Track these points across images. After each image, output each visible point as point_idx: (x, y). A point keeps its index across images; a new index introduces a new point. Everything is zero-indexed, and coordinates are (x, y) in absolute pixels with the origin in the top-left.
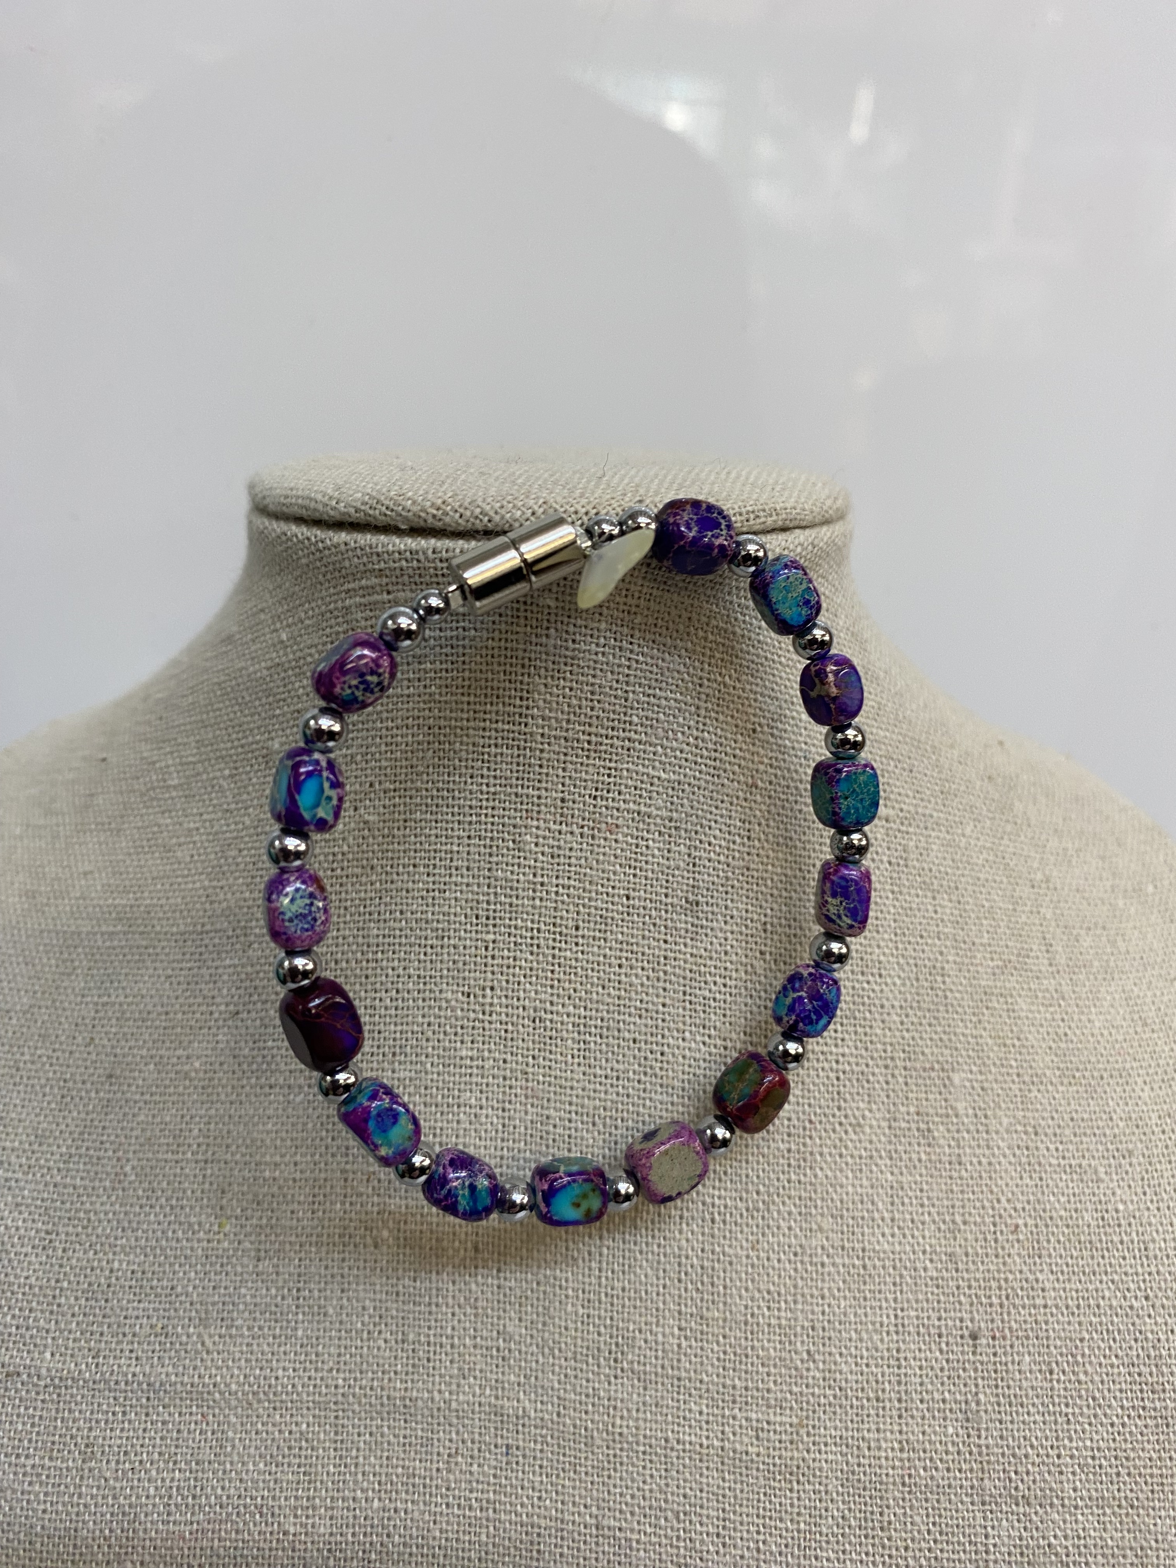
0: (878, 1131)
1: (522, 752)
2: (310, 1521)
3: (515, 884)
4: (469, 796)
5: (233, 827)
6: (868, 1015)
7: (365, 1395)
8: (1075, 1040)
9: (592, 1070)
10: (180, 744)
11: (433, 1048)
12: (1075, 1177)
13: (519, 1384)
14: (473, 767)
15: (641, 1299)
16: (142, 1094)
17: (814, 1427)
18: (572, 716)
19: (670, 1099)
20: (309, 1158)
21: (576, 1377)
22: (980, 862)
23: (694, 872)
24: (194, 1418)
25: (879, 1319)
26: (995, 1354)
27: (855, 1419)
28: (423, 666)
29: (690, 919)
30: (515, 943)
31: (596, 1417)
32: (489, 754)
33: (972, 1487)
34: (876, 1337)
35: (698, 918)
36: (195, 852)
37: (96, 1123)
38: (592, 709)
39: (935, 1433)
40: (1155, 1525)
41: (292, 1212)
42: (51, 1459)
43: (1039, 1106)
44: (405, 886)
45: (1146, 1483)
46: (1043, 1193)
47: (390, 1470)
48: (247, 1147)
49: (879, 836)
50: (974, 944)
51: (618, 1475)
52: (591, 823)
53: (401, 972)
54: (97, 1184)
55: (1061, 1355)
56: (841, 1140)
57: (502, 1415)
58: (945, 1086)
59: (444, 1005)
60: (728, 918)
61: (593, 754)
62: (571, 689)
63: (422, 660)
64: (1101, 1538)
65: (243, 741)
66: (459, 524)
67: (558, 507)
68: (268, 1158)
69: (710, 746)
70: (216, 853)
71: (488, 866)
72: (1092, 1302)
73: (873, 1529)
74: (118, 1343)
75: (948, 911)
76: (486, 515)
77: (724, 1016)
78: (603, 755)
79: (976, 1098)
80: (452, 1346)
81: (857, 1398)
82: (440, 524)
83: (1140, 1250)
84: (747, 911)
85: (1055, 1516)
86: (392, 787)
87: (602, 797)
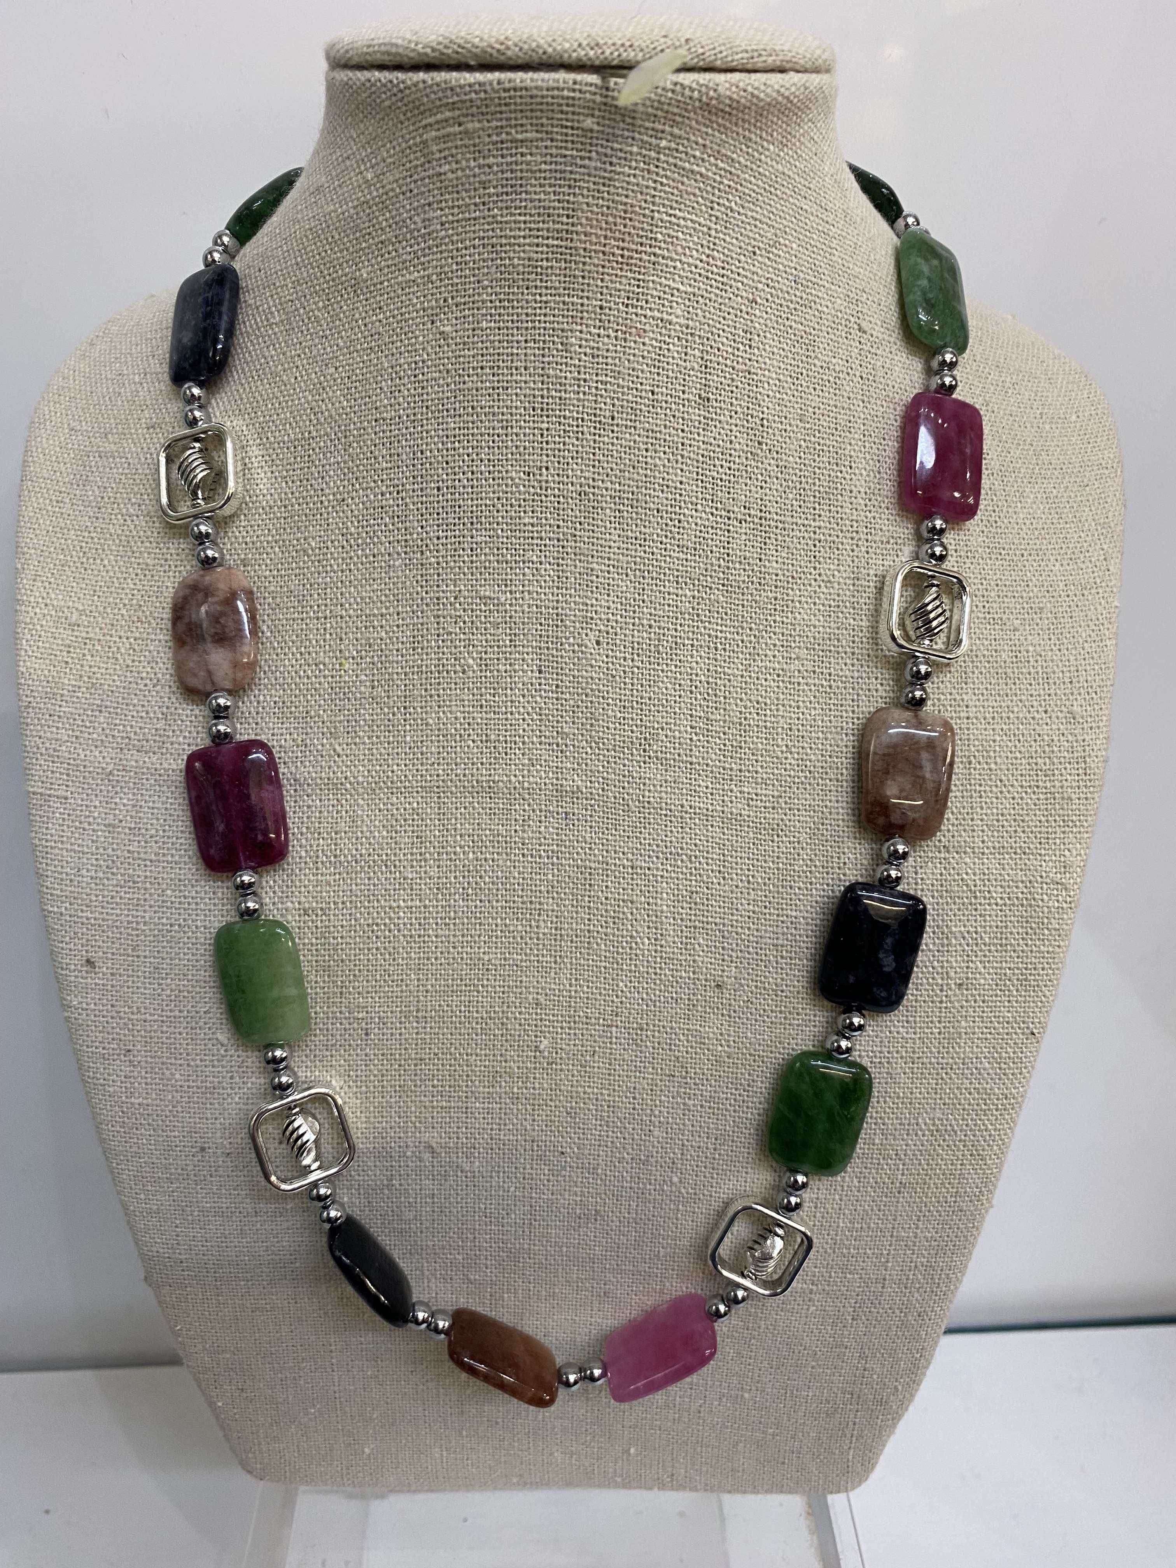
1: (568, 265)
2: (423, 869)
3: (564, 381)
4: (526, 306)
7: (460, 781)
9: (625, 533)
11: (502, 517)
12: (997, 627)
13: (573, 770)
14: (528, 280)
17: (790, 798)
18: (609, 232)
21: (615, 763)
23: (706, 373)
24: (331, 802)
28: (487, 191)
29: (702, 413)
30: (564, 431)
31: (631, 791)
32: (541, 267)
35: (709, 412)
36: (298, 375)
38: (625, 226)
40: (1041, 866)
41: (398, 650)
44: (475, 385)
45: (1036, 838)
49: (853, 355)
51: (647, 831)
52: (624, 328)
53: (475, 457)
56: (815, 592)
57: (561, 794)
59: (510, 482)
60: (733, 413)
61: (625, 267)
62: (608, 208)
63: (487, 185)
64: (1000, 875)
65: (335, 275)
66: (518, 57)
68: (375, 611)
69: (719, 263)
70: (316, 373)
71: (542, 365)
72: (1004, 715)
76: (541, 47)
77: (729, 493)
78: (634, 268)
80: (524, 743)
82: (502, 58)
83: (1043, 679)
84: (748, 408)
85: (968, 860)
86: (463, 300)
87: (632, 305)
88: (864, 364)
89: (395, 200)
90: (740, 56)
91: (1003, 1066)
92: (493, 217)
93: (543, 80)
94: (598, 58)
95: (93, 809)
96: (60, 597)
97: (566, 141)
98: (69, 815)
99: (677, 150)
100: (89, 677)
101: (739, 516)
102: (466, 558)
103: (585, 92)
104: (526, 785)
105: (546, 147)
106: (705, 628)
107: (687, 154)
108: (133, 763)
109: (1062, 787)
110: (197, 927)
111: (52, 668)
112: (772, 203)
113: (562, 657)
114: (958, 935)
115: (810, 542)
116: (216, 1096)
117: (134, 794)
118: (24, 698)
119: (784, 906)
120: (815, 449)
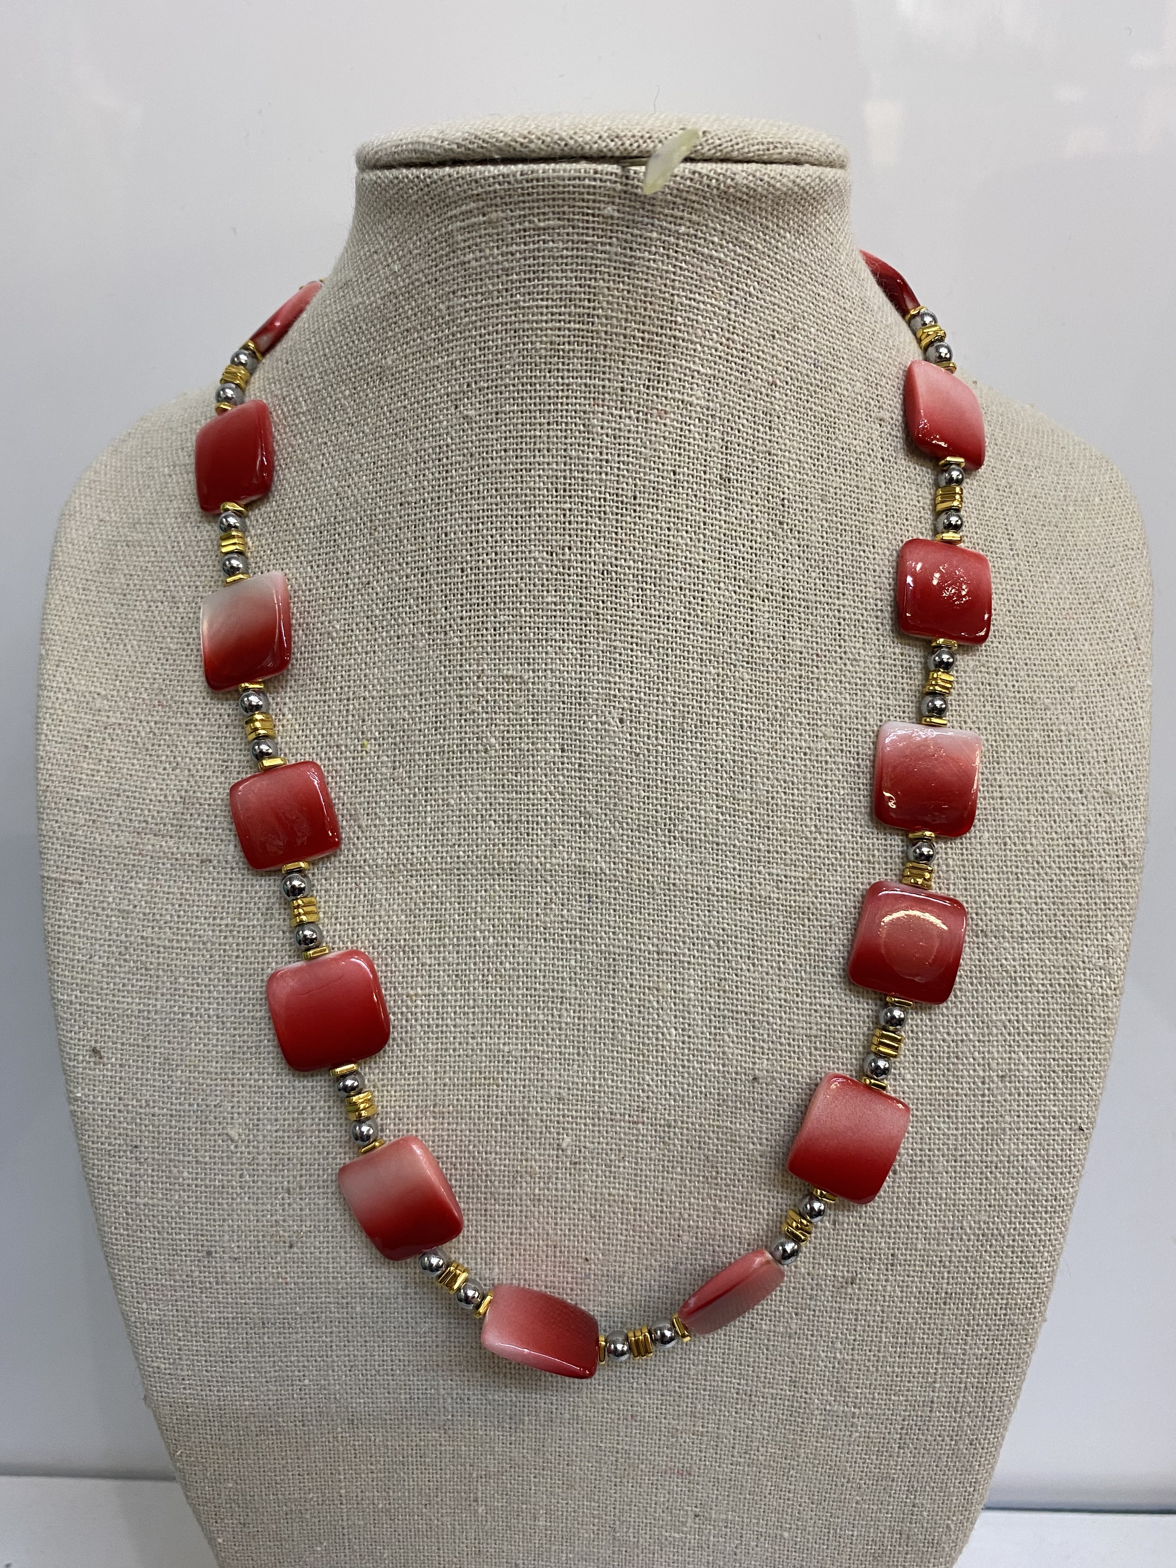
1: (590, 348)
3: (586, 462)
4: (548, 388)
6: (863, 575)
7: (481, 862)
8: (1030, 606)
9: (648, 611)
11: (526, 597)
12: (1027, 706)
13: (597, 851)
14: (550, 363)
17: (820, 880)
18: (629, 315)
19: (709, 634)
21: (639, 843)
23: (726, 454)
24: (350, 886)
27: (852, 875)
28: (510, 278)
29: (724, 493)
30: (587, 510)
31: (656, 873)
32: (563, 350)
35: (730, 492)
38: (645, 310)
40: (1082, 951)
42: (240, 920)
44: (498, 468)
45: (1076, 921)
46: (1001, 718)
47: (501, 916)
49: (874, 436)
51: (673, 914)
52: (645, 409)
53: (498, 538)
55: (1013, 832)
56: (841, 670)
57: (584, 873)
59: (533, 562)
60: (754, 493)
61: (646, 350)
62: (629, 292)
63: (510, 272)
64: (1041, 960)
65: (361, 364)
66: (541, 149)
67: (619, 132)
68: (399, 692)
69: (739, 347)
70: (342, 460)
71: (564, 447)
72: (1038, 795)
76: (563, 140)
77: (751, 571)
78: (654, 350)
80: (546, 823)
81: (853, 860)
82: (525, 151)
83: (1077, 758)
84: (769, 489)
85: (1007, 945)
86: (486, 385)
87: (653, 387)
88: (885, 446)
89: (420, 288)
90: (756, 147)
91: (1050, 1163)
92: (516, 302)
93: (565, 171)
94: (618, 149)
95: (107, 894)
96: (83, 682)
97: (587, 228)
98: (83, 900)
99: (696, 236)
100: (108, 761)
101: (762, 595)
102: (489, 638)
103: (605, 181)
104: (548, 866)
105: (568, 234)
106: (730, 706)
107: (705, 240)
108: (150, 847)
109: (1101, 869)
110: (209, 1017)
111: (72, 753)
112: (790, 288)
113: (585, 735)
114: (999, 1024)
115: (834, 621)
116: (225, 1196)
117: (149, 879)
118: (42, 782)
119: (817, 994)
120: (837, 529)
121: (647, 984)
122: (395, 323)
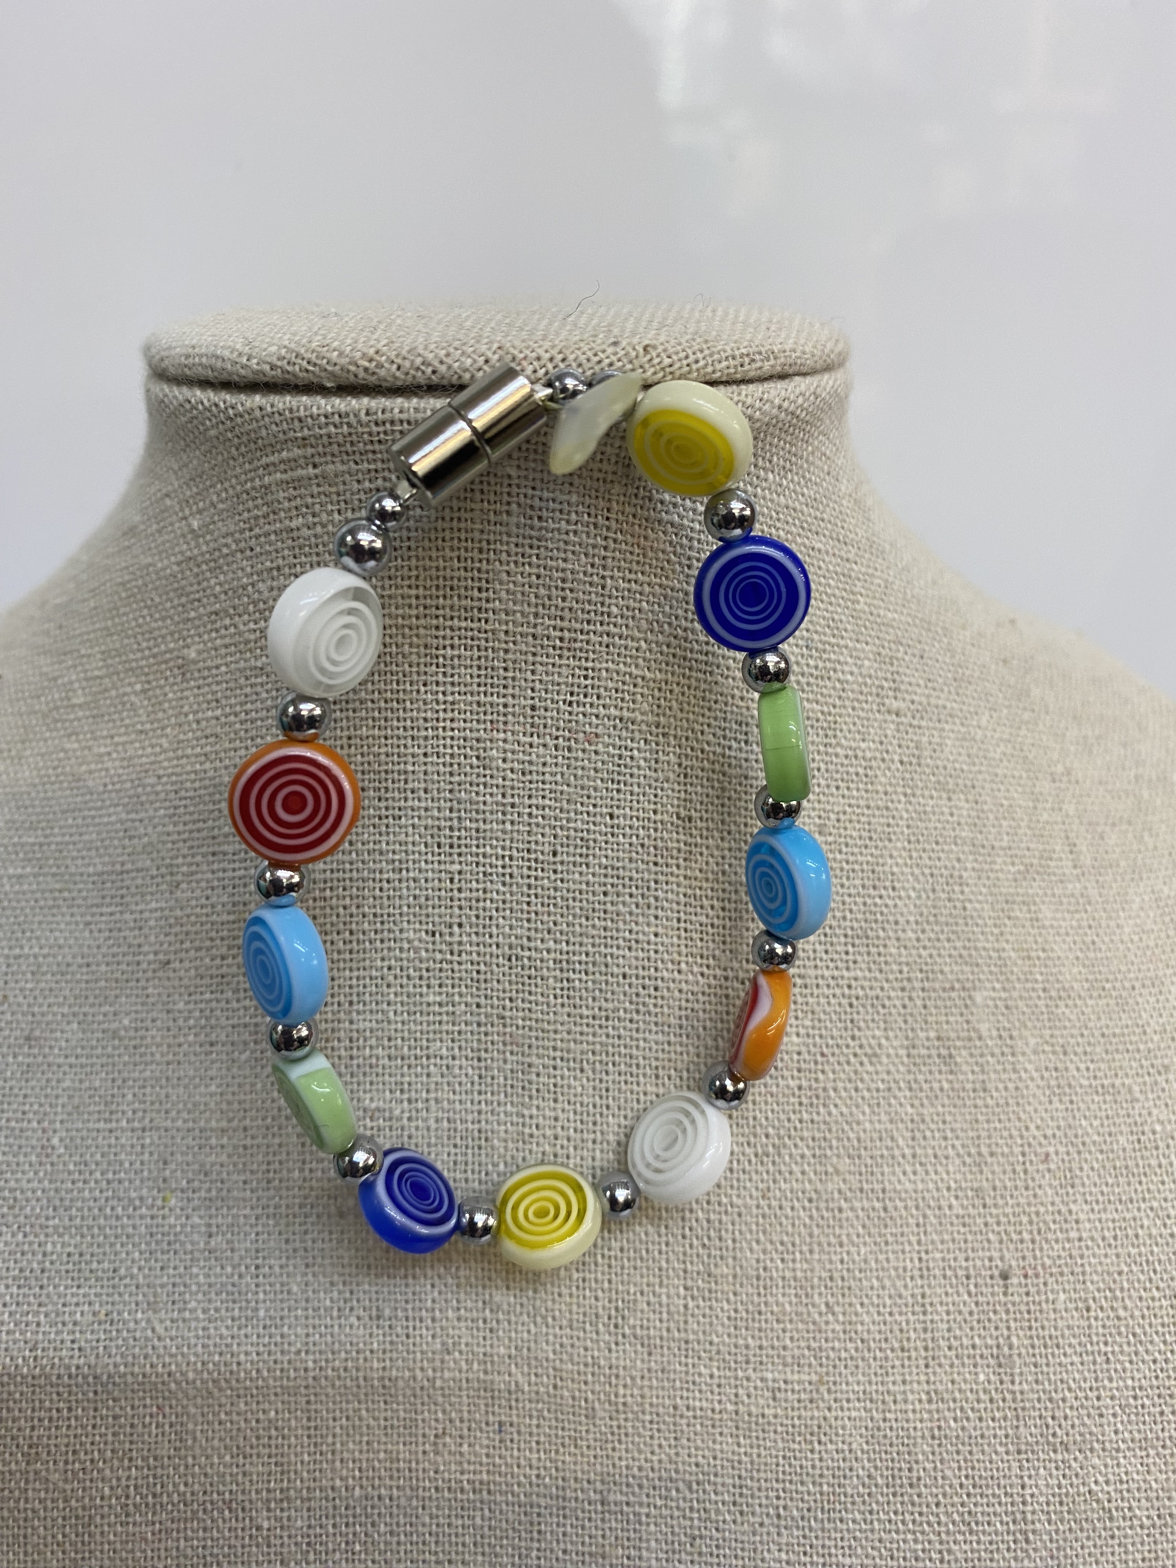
0: (896, 1061)
1: (483, 653)
2: (285, 1514)
3: (482, 807)
4: (423, 707)
5: (149, 750)
6: (881, 933)
7: (339, 1378)
8: (1104, 947)
10: (83, 656)
11: (396, 994)
12: (1108, 1098)
13: (510, 1357)
14: (426, 673)
15: (641, 1259)
16: (66, 1057)
17: (835, 1383)
18: (540, 608)
19: (666, 1038)
20: (260, 1122)
21: (572, 1346)
22: (997, 756)
23: (685, 784)
24: (148, 1411)
25: (901, 1264)
26: (1027, 1294)
27: (879, 1371)
29: (682, 837)
30: (485, 874)
31: (597, 1388)
32: (444, 657)
33: (1007, 1436)
34: (899, 1283)
35: (691, 835)
36: (108, 780)
37: (16, 1091)
38: (564, 599)
39: (965, 1381)
41: (245, 1182)
43: (1067, 1024)
46: (1074, 1117)
47: (371, 1456)
48: (189, 1112)
49: (889, 732)
50: (993, 848)
51: (624, 1447)
52: (567, 733)
53: (354, 910)
54: (22, 1159)
55: (1099, 1290)
56: (856, 1072)
57: (493, 1391)
58: (966, 1006)
59: (406, 946)
61: (566, 653)
62: (538, 577)
64: (1145, 1481)
65: (156, 650)
66: (396, 378)
67: (516, 352)
68: (214, 1124)
70: (132, 781)
71: (449, 787)
72: (1130, 1232)
73: (901, 1486)
74: (57, 1333)
75: (965, 813)
76: (429, 365)
77: (724, 943)
78: (578, 654)
79: (1001, 1018)
80: (433, 1320)
81: (881, 1350)
82: (373, 379)
85: (1096, 1461)
87: (578, 703)
88: (904, 743)
89: (230, 559)
90: (724, 364)
99: (636, 496)
115: (843, 1001)
119: (833, 1551)
120: (842, 869)
121: (586, 1549)
122: (199, 600)
